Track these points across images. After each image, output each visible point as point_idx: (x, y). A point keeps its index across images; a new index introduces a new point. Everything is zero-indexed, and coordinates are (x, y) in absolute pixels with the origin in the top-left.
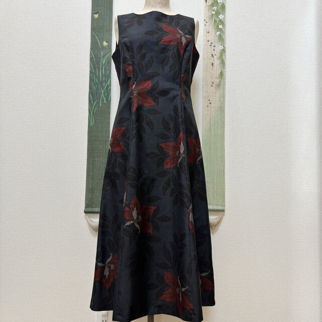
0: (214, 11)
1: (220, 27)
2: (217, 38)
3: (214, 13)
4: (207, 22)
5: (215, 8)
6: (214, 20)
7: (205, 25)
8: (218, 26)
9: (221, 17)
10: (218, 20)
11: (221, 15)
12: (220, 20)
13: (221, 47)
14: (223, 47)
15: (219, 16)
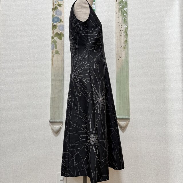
2: (123, 21)
4: (117, 12)
7: (116, 14)
8: (123, 14)
13: (125, 26)
14: (127, 26)
15: (124, 9)
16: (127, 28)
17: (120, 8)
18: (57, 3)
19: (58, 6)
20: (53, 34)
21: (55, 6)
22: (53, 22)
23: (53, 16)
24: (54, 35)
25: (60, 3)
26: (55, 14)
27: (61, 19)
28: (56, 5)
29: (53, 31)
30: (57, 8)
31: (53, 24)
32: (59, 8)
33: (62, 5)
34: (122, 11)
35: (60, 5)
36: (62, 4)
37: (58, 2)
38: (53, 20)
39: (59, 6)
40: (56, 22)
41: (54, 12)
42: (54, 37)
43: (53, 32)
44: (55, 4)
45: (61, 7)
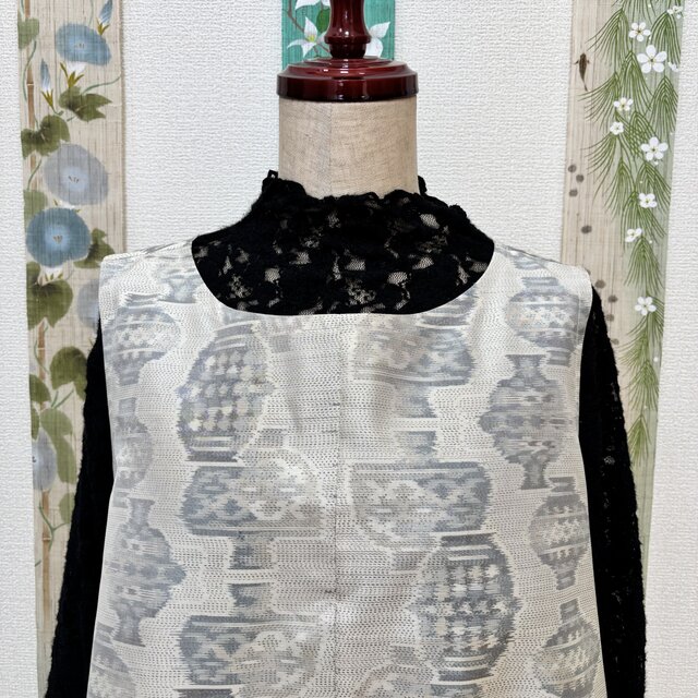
0: (617, 116)
1: (647, 200)
2: (627, 259)
3: (617, 128)
4: (580, 178)
5: (625, 104)
6: (614, 169)
7: (573, 193)
8: (634, 199)
9: (653, 149)
10: (635, 167)
11: (654, 141)
12: (647, 166)
13: (645, 306)
14: (655, 302)
15: (644, 147)
16: (655, 322)
17: (612, 138)
18: (64, 87)
19: (67, 115)
20: (40, 360)
21: (43, 111)
22: (31, 259)
23: (33, 200)
24: (47, 364)
25: (83, 87)
26: (44, 188)
27: (98, 235)
28: (49, 99)
29: (42, 335)
30: (66, 135)
31: (32, 273)
32: (79, 129)
33: (105, 101)
34: (621, 167)
35: (85, 106)
36: (100, 91)
37: (72, 79)
38: (36, 240)
39: (80, 115)
40: (56, 258)
41: (34, 166)
42: (48, 382)
43: (41, 344)
44: (47, 89)
45: (93, 122)
